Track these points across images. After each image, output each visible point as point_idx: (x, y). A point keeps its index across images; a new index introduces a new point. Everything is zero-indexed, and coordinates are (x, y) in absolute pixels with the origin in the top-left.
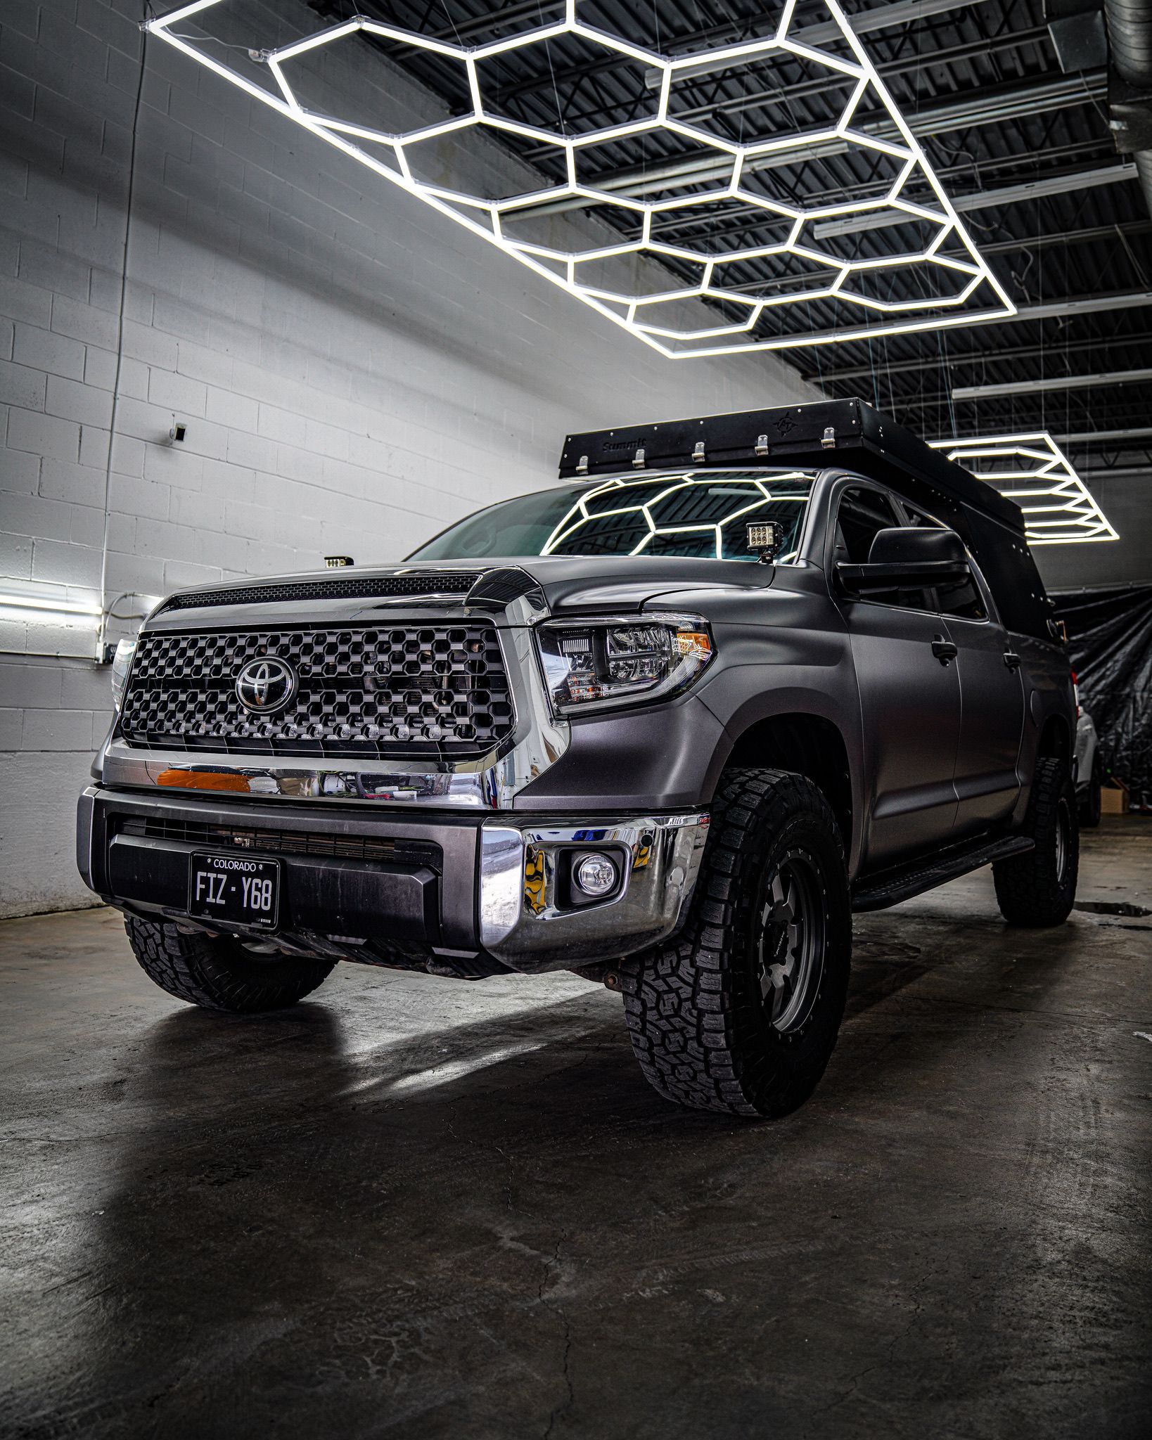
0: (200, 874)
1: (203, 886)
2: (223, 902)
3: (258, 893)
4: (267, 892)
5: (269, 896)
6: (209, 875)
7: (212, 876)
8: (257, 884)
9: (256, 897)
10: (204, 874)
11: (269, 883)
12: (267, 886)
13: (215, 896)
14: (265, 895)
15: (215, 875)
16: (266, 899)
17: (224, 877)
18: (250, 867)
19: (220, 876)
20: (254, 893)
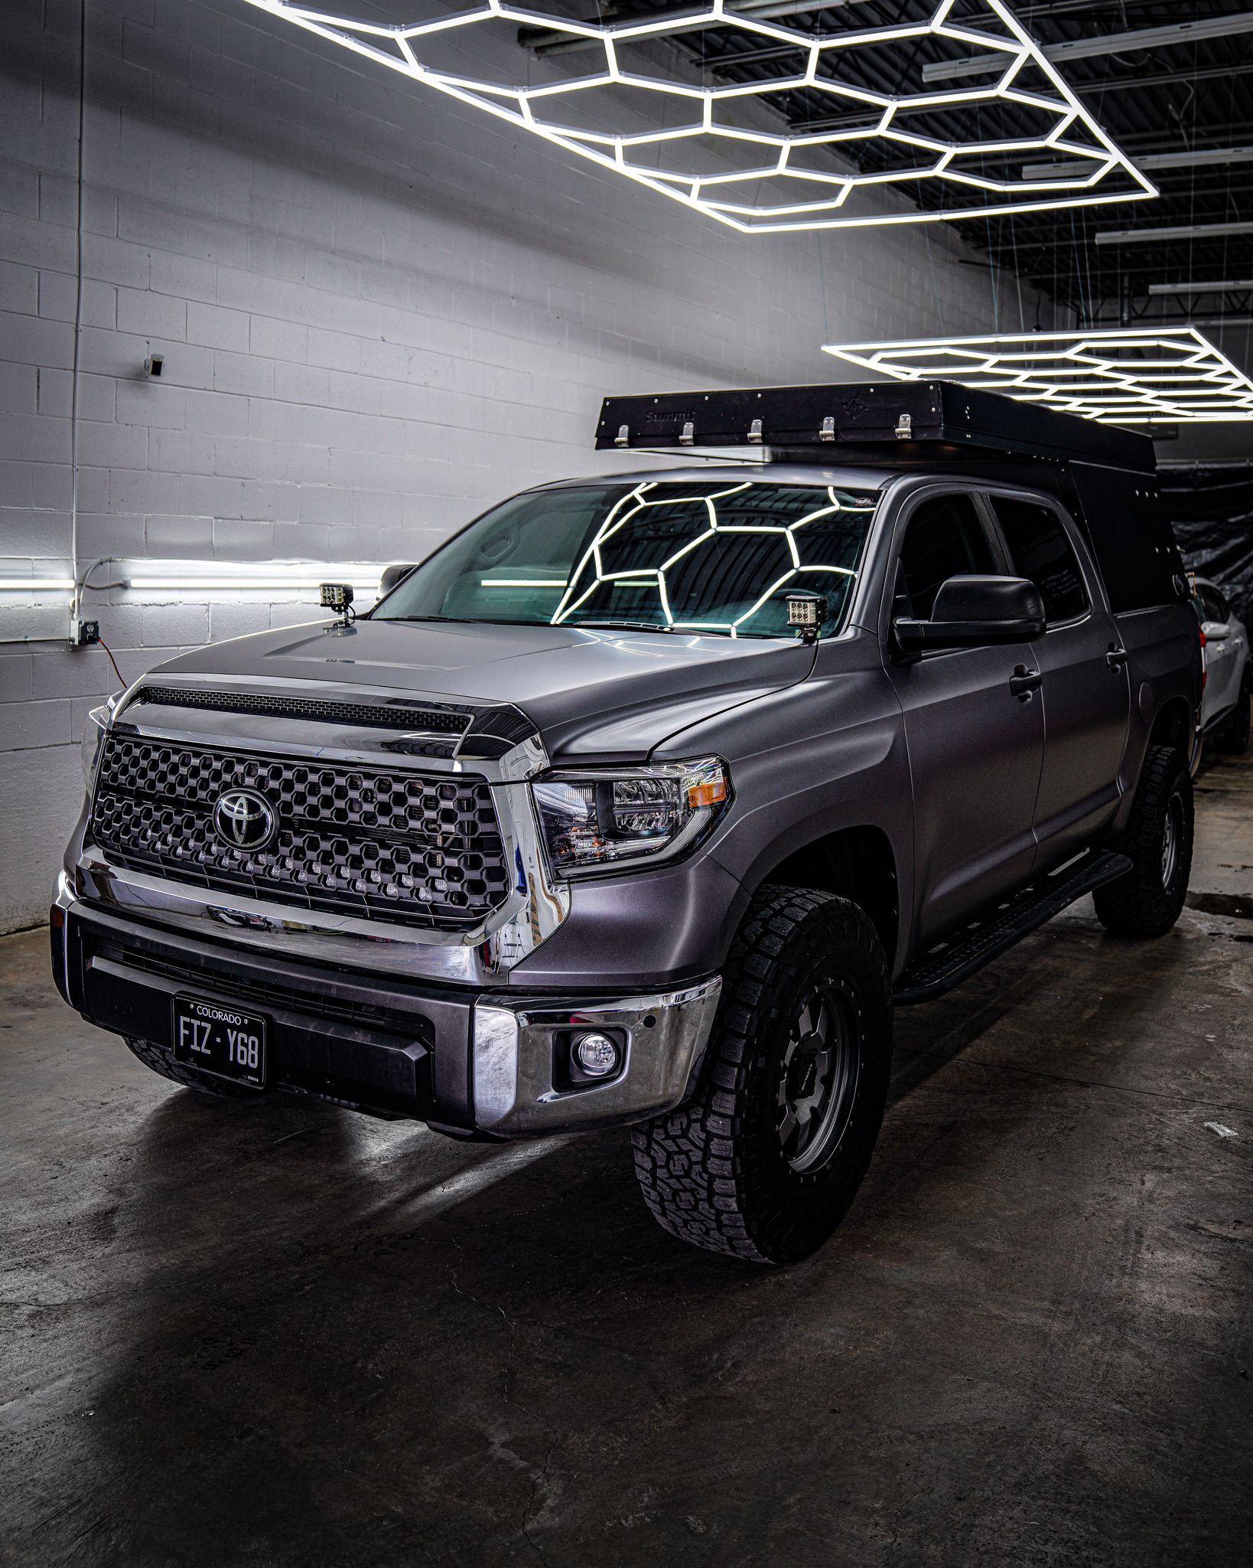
0: (183, 1019)
1: (187, 1032)
2: (208, 1052)
3: (244, 1049)
4: (253, 1049)
5: (256, 1053)
6: (193, 1021)
7: (196, 1023)
8: (242, 1039)
9: (242, 1052)
10: (188, 1020)
11: (256, 1040)
12: (253, 1043)
13: (200, 1045)
14: (251, 1052)
15: (198, 1023)
16: (253, 1056)
17: (208, 1026)
18: (235, 1019)
19: (203, 1024)
20: (240, 1048)
